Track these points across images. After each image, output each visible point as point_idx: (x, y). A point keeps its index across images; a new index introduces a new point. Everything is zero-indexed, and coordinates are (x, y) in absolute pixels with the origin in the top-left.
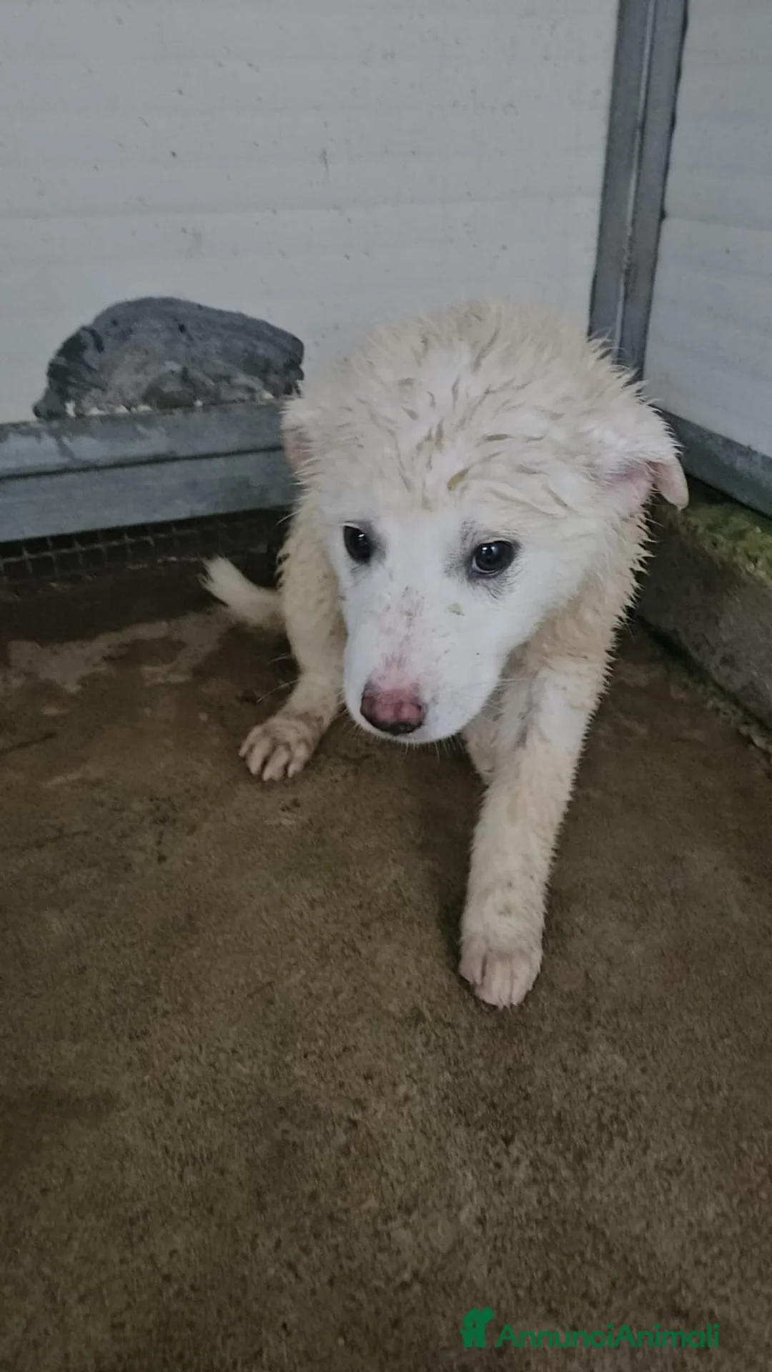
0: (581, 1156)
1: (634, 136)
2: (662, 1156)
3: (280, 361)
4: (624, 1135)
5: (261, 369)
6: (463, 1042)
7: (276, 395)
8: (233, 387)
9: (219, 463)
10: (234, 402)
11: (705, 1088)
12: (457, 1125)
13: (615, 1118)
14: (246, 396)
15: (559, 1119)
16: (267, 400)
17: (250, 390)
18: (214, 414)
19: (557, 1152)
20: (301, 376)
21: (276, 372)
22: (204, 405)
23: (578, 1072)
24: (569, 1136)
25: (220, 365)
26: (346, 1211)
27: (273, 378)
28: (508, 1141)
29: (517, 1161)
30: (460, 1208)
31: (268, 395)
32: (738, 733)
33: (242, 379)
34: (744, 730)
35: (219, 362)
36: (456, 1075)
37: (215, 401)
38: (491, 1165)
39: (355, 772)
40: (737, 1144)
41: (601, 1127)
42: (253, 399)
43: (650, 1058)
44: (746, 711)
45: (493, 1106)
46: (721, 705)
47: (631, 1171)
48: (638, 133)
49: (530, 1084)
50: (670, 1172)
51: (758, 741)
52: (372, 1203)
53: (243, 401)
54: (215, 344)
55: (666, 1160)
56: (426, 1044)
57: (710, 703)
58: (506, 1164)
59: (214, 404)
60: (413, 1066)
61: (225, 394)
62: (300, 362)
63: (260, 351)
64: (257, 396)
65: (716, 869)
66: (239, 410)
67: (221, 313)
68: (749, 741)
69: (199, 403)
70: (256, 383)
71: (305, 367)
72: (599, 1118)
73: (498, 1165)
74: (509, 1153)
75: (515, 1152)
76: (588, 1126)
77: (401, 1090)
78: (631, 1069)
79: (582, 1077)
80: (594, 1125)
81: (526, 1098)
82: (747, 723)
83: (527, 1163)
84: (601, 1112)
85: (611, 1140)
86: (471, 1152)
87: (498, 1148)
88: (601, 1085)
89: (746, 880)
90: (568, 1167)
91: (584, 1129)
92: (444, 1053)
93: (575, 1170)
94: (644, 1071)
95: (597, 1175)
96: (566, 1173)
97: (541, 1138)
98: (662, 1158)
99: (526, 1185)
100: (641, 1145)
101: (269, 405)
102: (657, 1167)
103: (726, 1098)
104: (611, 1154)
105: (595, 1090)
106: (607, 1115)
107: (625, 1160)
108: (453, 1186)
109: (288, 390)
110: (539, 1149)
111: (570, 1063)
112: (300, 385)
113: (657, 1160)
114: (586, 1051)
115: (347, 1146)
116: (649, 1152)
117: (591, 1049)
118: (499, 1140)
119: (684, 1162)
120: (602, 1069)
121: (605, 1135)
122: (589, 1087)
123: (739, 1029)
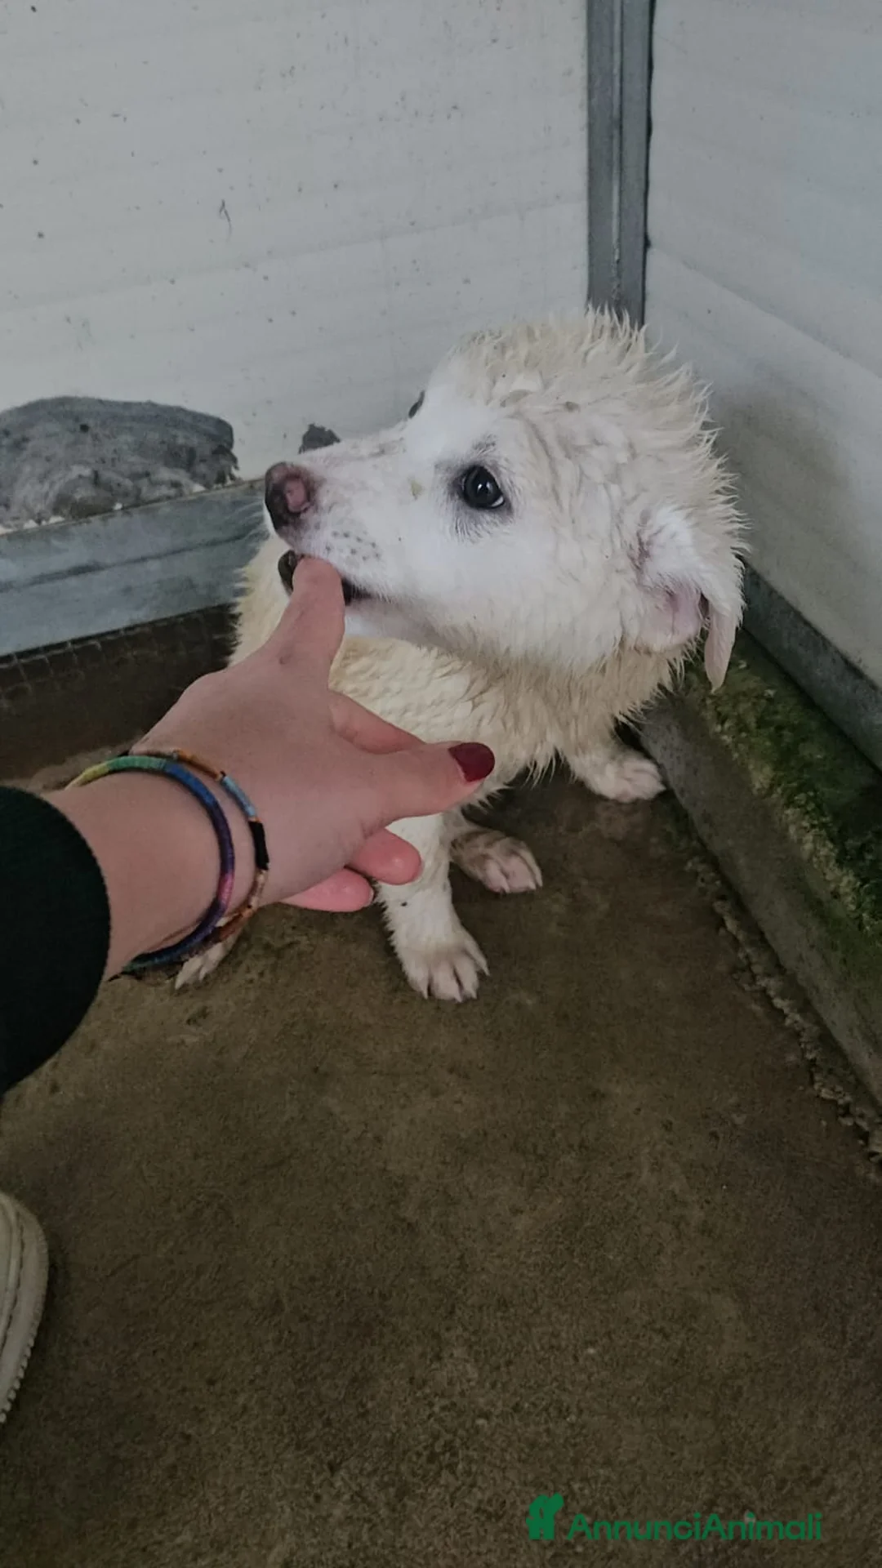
0: (403, 1492)
1: (611, 137)
2: (488, 1494)
3: (205, 448)
4: (451, 1468)
5: (186, 459)
6: (315, 1340)
7: (208, 486)
8: (155, 484)
9: (154, 566)
10: (158, 500)
11: (553, 1412)
12: (288, 1445)
13: (449, 1447)
14: (172, 492)
15: (391, 1443)
16: (198, 493)
17: (176, 485)
18: (137, 516)
19: (383, 1486)
20: (234, 460)
21: (203, 461)
22: (123, 509)
23: (425, 1382)
24: (398, 1465)
25: (136, 462)
26: (160, 1543)
27: (202, 468)
28: (333, 1468)
29: (338, 1496)
30: (270, 1548)
31: (198, 488)
32: (712, 912)
33: (165, 474)
34: (718, 906)
35: (132, 459)
36: (299, 1383)
37: (137, 502)
38: (311, 1499)
39: (274, 968)
41: (432, 1458)
42: (181, 494)
43: (504, 1369)
44: (727, 883)
45: (328, 1423)
46: (701, 868)
47: (450, 1514)
48: (616, 132)
49: (373, 1398)
50: (489, 1517)
51: (731, 924)
52: (186, 1537)
53: (169, 498)
54: (126, 439)
55: (490, 1501)
56: (277, 1342)
57: (690, 864)
58: (325, 1498)
59: (136, 505)
60: (258, 1370)
61: (146, 492)
62: (231, 444)
63: (181, 441)
64: (186, 491)
65: (638, 1110)
66: (165, 509)
67: (127, 405)
68: (722, 923)
69: (118, 506)
70: (181, 476)
71: (237, 450)
72: (432, 1445)
73: (318, 1498)
74: (332, 1485)
75: (338, 1484)
76: (419, 1455)
77: (241, 1400)
78: (481, 1383)
79: (427, 1391)
80: (425, 1453)
81: (363, 1415)
82: (723, 898)
83: (346, 1497)
84: (436, 1438)
85: (439, 1474)
86: (294, 1481)
87: (322, 1477)
88: (445, 1402)
89: (668, 1127)
90: (388, 1504)
91: (414, 1458)
92: (293, 1355)
93: (394, 1510)
94: (493, 1386)
95: (415, 1517)
96: (384, 1512)
97: (368, 1467)
98: (486, 1499)
99: (340, 1524)
100: (469, 1480)
101: (200, 499)
102: (478, 1510)
103: (572, 1425)
104: (434, 1492)
105: (436, 1409)
106: (441, 1442)
107: (447, 1498)
108: (268, 1523)
109: (221, 479)
110: (363, 1481)
111: (418, 1373)
112: (235, 472)
113: (480, 1502)
114: (438, 1358)
115: (174, 1467)
116: (475, 1490)
117: (445, 1354)
118: (325, 1467)
119: (508, 1505)
120: (450, 1383)
121: (434, 1467)
122: (431, 1405)
123: (609, 1334)
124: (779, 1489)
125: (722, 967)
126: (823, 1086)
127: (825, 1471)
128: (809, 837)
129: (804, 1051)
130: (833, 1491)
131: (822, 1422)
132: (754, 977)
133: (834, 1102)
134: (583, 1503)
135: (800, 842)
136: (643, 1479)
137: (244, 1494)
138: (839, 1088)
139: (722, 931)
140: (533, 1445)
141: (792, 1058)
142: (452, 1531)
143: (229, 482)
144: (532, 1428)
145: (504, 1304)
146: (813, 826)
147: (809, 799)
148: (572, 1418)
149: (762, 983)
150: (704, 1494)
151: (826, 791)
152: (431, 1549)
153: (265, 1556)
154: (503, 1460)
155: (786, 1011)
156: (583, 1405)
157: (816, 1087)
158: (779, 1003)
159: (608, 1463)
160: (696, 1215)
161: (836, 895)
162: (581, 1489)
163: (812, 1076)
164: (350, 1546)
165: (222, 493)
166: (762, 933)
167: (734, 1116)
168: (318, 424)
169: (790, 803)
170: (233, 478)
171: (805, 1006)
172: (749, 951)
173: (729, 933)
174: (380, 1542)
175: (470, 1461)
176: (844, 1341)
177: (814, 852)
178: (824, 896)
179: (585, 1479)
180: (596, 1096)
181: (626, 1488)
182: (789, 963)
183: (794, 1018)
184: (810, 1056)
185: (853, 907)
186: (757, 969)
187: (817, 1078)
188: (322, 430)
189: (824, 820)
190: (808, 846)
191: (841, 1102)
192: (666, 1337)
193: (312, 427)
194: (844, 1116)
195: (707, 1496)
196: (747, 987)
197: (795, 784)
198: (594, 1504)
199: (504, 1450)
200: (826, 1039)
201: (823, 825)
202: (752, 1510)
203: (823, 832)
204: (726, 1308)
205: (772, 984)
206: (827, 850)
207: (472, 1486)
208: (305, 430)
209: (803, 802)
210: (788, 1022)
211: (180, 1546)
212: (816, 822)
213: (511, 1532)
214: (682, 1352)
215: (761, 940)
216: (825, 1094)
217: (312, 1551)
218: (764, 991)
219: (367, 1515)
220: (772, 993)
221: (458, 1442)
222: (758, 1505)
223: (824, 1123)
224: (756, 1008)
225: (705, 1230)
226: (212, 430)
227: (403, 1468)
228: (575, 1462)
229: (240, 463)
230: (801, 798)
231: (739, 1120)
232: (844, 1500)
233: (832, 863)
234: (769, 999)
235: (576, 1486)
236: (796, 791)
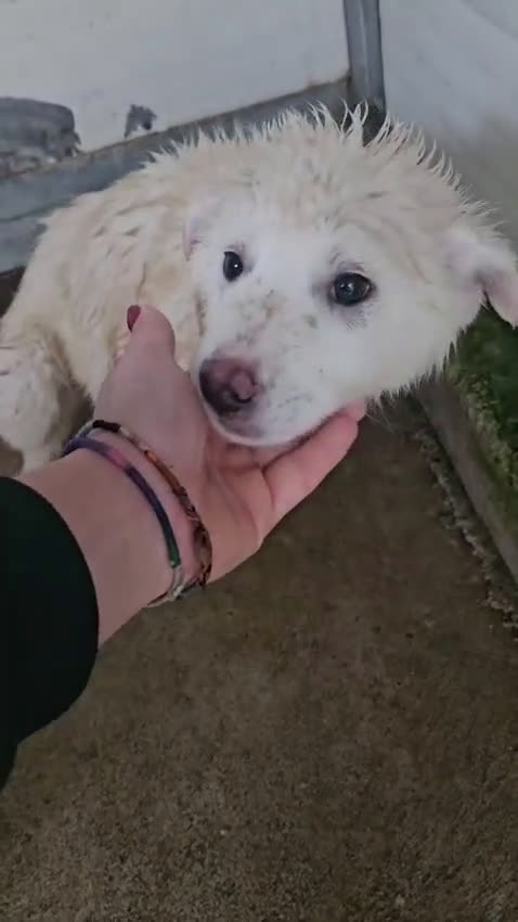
0: (168, 876)
2: (224, 879)
3: (53, 129)
4: (201, 861)
5: (41, 140)
6: (117, 777)
7: (59, 159)
8: (19, 160)
10: (24, 172)
11: (273, 826)
12: (94, 844)
13: (201, 847)
14: (32, 165)
15: (162, 844)
16: (51, 165)
17: (34, 159)
18: (9, 186)
19: (154, 872)
20: (76, 138)
21: (53, 139)
23: (188, 806)
24: (165, 859)
26: (7, 904)
27: (53, 145)
28: (123, 860)
29: (125, 876)
30: (78, 910)
31: (52, 160)
32: (429, 469)
33: (27, 152)
34: (434, 466)
36: (103, 803)
37: (7, 175)
38: (106, 878)
40: (278, 874)
41: (189, 854)
42: (39, 167)
43: (243, 797)
44: (442, 449)
45: (121, 830)
46: (425, 437)
47: (198, 891)
49: (153, 814)
50: (223, 893)
51: (442, 480)
52: (25, 901)
53: (31, 170)
55: (224, 884)
56: (92, 776)
57: (417, 435)
58: (116, 879)
59: (7, 177)
61: (14, 167)
62: (73, 125)
63: (34, 125)
64: (42, 163)
65: (357, 619)
66: (27, 177)
68: (435, 479)
70: (37, 152)
71: (78, 129)
72: (190, 846)
73: (111, 879)
74: (121, 870)
75: (125, 869)
76: (181, 852)
77: (66, 813)
78: (226, 807)
79: (189, 810)
80: (185, 851)
81: (146, 826)
82: (437, 460)
83: (130, 878)
84: (193, 841)
85: (192, 865)
86: (96, 867)
87: (115, 864)
88: (202, 818)
89: (377, 630)
90: (157, 884)
91: (177, 854)
92: (102, 786)
93: (160, 887)
94: (234, 808)
95: (173, 892)
96: (153, 888)
97: (146, 859)
98: (222, 882)
99: (124, 895)
100: (212, 869)
101: (54, 171)
102: (216, 889)
103: (285, 836)
104: (188, 876)
105: (195, 822)
106: (196, 844)
107: (197, 881)
108: (77, 893)
109: (68, 152)
110: (142, 867)
111: (184, 799)
112: (78, 146)
113: (218, 883)
114: (199, 788)
115: (20, 855)
116: (215, 876)
117: (203, 788)
118: (118, 859)
119: (237, 885)
120: (206, 806)
121: (189, 860)
122: (192, 820)
123: (318, 774)
124: (424, 881)
125: (432, 512)
126: (494, 600)
127: (458, 870)
128: (481, 415)
129: (484, 574)
130: (461, 883)
131: (460, 837)
132: (454, 519)
133: (501, 611)
134: (288, 886)
135: (476, 420)
136: (330, 871)
137: (63, 875)
138: (505, 601)
139: (435, 486)
140: (256, 847)
141: (475, 579)
142: (197, 903)
143: (75, 155)
144: (257, 837)
145: (247, 753)
146: (484, 408)
147: (483, 386)
148: (286, 831)
149: (460, 523)
150: (370, 883)
151: (497, 378)
152: (182, 913)
153: (74, 915)
154: (236, 856)
155: (474, 544)
156: (294, 821)
157: (489, 600)
158: (470, 539)
159: (307, 860)
160: (389, 693)
161: (497, 460)
162: (287, 878)
163: (487, 592)
164: (129, 910)
165: (67, 163)
166: (463, 488)
167: (426, 622)
168: (139, 104)
169: (471, 390)
170: (77, 151)
171: (488, 542)
172: (452, 499)
173: (440, 487)
174: (149, 908)
175: (214, 856)
176: (484, 781)
177: (484, 428)
178: (491, 460)
179: (291, 871)
180: (328, 608)
181: (317, 878)
182: (479, 510)
183: (479, 550)
184: (487, 578)
185: (507, 470)
186: (457, 514)
187: (490, 593)
188: (141, 108)
189: (492, 402)
190: (481, 423)
191: (506, 611)
192: (358, 777)
193: (134, 108)
194: (506, 621)
195: (371, 885)
196: (448, 527)
197: (474, 376)
198: (295, 888)
199: (237, 850)
200: (500, 565)
201: (492, 407)
202: (403, 896)
203: (491, 412)
204: (404, 758)
205: (465, 524)
206: (492, 425)
207: (213, 873)
208: (127, 109)
209: (478, 390)
210: (475, 553)
211: (21, 906)
212: (486, 405)
213: (236, 904)
214: (367, 787)
215: (460, 489)
216: (495, 605)
217: (104, 913)
218: (460, 530)
219: (142, 890)
220: (465, 531)
221: (207, 845)
222: (407, 892)
223: (491, 626)
224: (454, 543)
225: (395, 703)
227: (169, 860)
228: (284, 860)
229: (82, 140)
230: (477, 386)
231: (429, 624)
232: (470, 889)
233: (495, 436)
234: (463, 536)
235: (283, 875)
236: (476, 380)
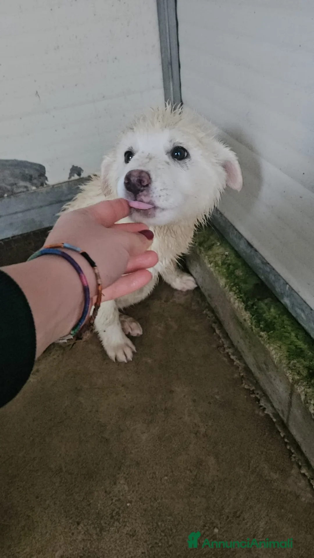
0: (102, 530)
1: (169, 68)
2: (130, 528)
3: (35, 174)
4: (118, 520)
5: (30, 179)
6: (73, 480)
7: (37, 187)
8: (18, 187)
9: (20, 215)
10: (20, 192)
11: (153, 499)
12: (63, 517)
13: (118, 513)
14: (25, 190)
15: (98, 514)
16: (34, 190)
17: (26, 187)
18: (13, 199)
19: (95, 528)
20: (46, 178)
21: (35, 178)
22: (8, 196)
23: (110, 492)
24: (100, 521)
25: (11, 180)
26: (19, 553)
27: (35, 181)
28: (78, 524)
29: (80, 532)
30: (57, 551)
31: (34, 188)
32: (212, 327)
33: (22, 183)
34: (214, 325)
35: (10, 179)
36: (67, 495)
37: (12, 194)
38: (70, 534)
39: (63, 354)
40: (157, 523)
41: (112, 517)
42: (28, 190)
43: (137, 486)
44: (217, 318)
45: (77, 508)
46: (208, 313)
47: (117, 535)
48: (170, 66)
49: (92, 499)
50: (130, 536)
51: (218, 331)
52: (28, 550)
53: (23, 192)
54: (7, 172)
55: (131, 530)
56: (61, 482)
57: (205, 312)
58: (75, 534)
59: (12, 195)
60: (54, 492)
61: (16, 190)
62: (45, 173)
63: (27, 172)
64: (29, 189)
65: (185, 396)
66: (23, 195)
67: (7, 161)
68: (215, 331)
69: (6, 195)
70: (28, 184)
71: (47, 175)
72: (112, 513)
73: (73, 534)
74: (78, 529)
75: (80, 528)
76: (107, 517)
77: (48, 502)
78: (129, 491)
79: (111, 495)
80: (110, 516)
81: (89, 505)
82: (215, 323)
83: (83, 533)
84: (114, 510)
85: (114, 523)
86: (65, 528)
87: (75, 526)
88: (116, 498)
89: (194, 401)
90: (96, 534)
91: (106, 518)
92: (66, 486)
93: (98, 536)
94: (133, 492)
95: (105, 538)
96: (95, 537)
97: (90, 522)
98: (129, 530)
99: (80, 542)
100: (124, 524)
101: (35, 192)
102: (127, 534)
103: (159, 503)
104: (112, 529)
105: (114, 501)
106: (115, 512)
107: (117, 531)
108: (56, 543)
109: (42, 185)
110: (89, 527)
111: (108, 489)
112: (46, 182)
113: (128, 531)
114: (115, 484)
115: (24, 526)
116: (126, 527)
117: (117, 482)
118: (76, 523)
119: (137, 531)
120: (119, 491)
121: (112, 520)
122: (112, 500)
123: (172, 472)
124: (226, 520)
125: (214, 346)
126: (246, 384)
127: (242, 513)
128: (237, 301)
129: (240, 373)
130: (244, 519)
131: (241, 497)
132: (224, 349)
133: (249, 390)
134: (162, 529)
135: (234, 303)
136: (182, 520)
137: (48, 534)
138: (250, 385)
139: (215, 334)
140: (145, 510)
141: (236, 376)
142: (118, 542)
143: (45, 186)
144: (145, 505)
145: (138, 464)
146: (238, 298)
147: (237, 289)
148: (159, 501)
149: (227, 351)
150: (201, 523)
151: (243, 285)
152: (110, 548)
153: (54, 554)
154: (136, 517)
155: (235, 359)
156: (163, 496)
157: (243, 384)
158: (232, 357)
159: (170, 515)
160: (203, 430)
161: (245, 320)
162: (161, 525)
163: (242, 381)
164: (83, 549)
165: (43, 189)
166: (227, 334)
167: (216, 396)
168: (75, 165)
169: (231, 290)
170: (46, 184)
171: (241, 358)
172: (223, 340)
173: (217, 334)
174: (93, 547)
175: (125, 517)
176: (249, 469)
177: (239, 307)
178: (242, 321)
179: (163, 521)
180: (172, 392)
181: (176, 523)
182: (235, 344)
183: (237, 362)
184: (242, 374)
185: (250, 324)
186: (226, 346)
187: (244, 381)
188: (77, 167)
189: (241, 295)
190: (237, 304)
191: (251, 389)
192: (191, 472)
193: (73, 166)
194: (252, 394)
195: (203, 524)
196: (222, 352)
197: (232, 284)
198: (165, 529)
199: (136, 513)
200: (247, 369)
201: (241, 297)
202: (217, 528)
203: (241, 300)
204: (212, 461)
205: (230, 351)
206: (242, 305)
207: (125, 526)
208: (71, 167)
209: (234, 290)
210: (235, 363)
211: (25, 553)
212: (239, 296)
213: (137, 540)
214: (196, 475)
215: (227, 336)
216: (246, 387)
217: (70, 552)
218: (228, 353)
219: (89, 538)
220: (230, 354)
221: (120, 512)
222: (219, 526)
223: (245, 397)
224: (225, 359)
225: (205, 435)
226: (37, 168)
227: (102, 522)
228: (160, 516)
229: (49, 179)
230: (234, 288)
231: (218, 397)
232: (248, 522)
233: (244, 309)
234: (229, 356)
235: (159, 524)
236: (233, 286)
